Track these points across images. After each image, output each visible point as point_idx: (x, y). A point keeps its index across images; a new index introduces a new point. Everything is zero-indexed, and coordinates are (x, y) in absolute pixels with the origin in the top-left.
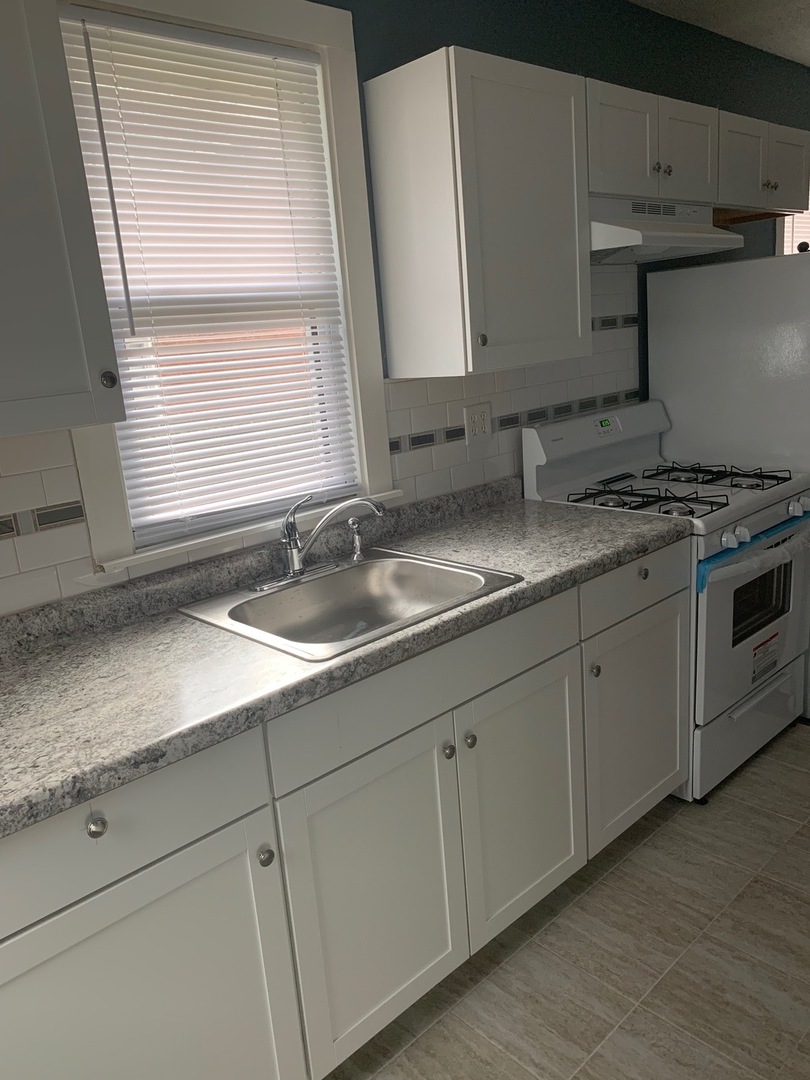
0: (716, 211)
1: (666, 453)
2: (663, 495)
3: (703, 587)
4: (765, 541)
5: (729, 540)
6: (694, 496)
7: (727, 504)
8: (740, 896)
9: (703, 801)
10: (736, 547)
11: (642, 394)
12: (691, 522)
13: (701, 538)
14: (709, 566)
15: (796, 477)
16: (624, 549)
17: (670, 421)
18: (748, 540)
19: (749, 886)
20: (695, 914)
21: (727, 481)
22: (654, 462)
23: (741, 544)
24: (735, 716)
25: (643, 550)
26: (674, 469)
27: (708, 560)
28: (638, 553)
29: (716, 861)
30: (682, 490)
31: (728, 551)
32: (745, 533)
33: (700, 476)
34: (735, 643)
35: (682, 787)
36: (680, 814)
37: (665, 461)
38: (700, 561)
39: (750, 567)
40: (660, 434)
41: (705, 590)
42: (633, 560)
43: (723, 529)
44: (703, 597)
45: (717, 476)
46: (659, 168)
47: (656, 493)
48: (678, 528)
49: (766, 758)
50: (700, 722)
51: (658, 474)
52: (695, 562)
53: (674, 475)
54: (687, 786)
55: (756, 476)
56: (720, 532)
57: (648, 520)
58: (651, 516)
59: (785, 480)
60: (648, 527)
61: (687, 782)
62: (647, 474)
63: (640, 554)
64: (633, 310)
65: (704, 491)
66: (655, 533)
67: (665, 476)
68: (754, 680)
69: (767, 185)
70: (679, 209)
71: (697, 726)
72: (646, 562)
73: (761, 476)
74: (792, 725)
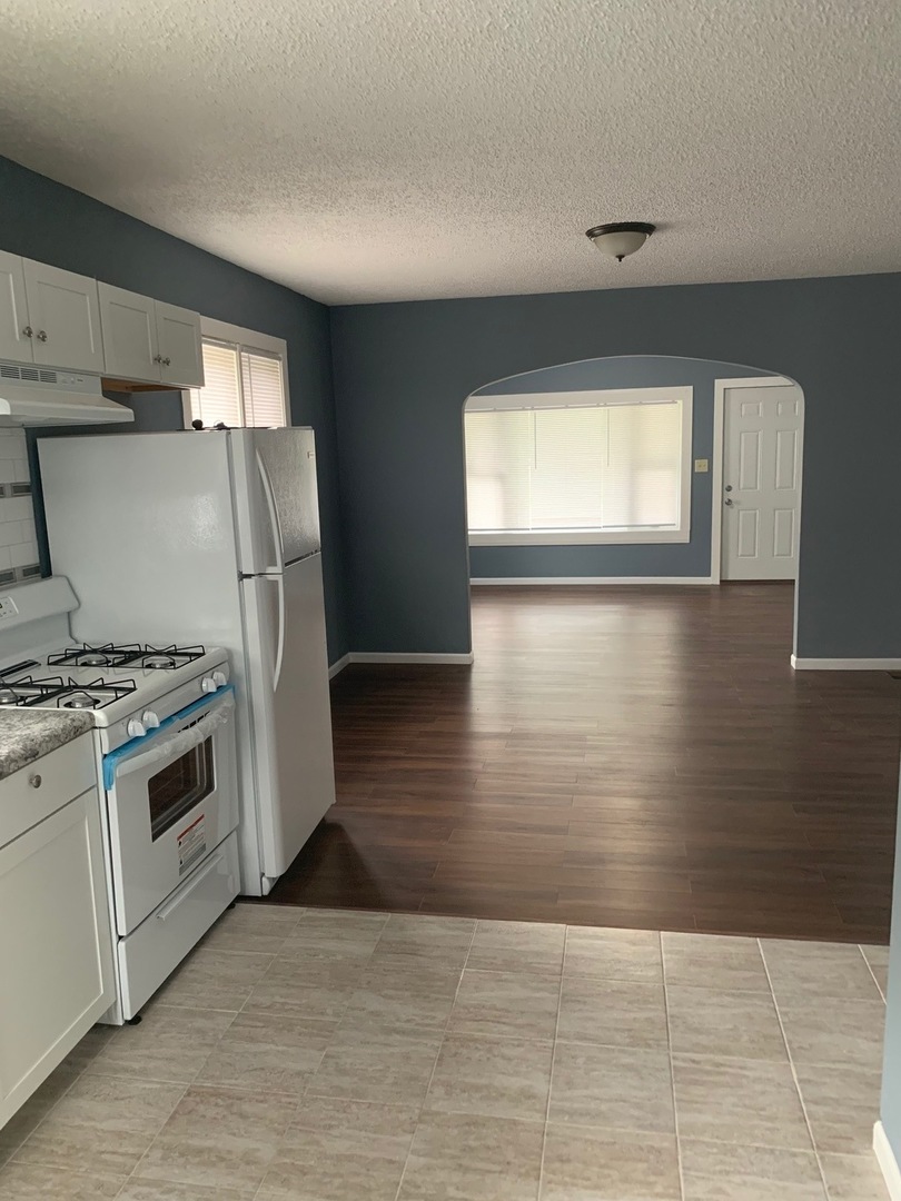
0: (105, 381)
1: (77, 635)
2: (66, 684)
3: (110, 784)
4: (178, 723)
5: (136, 729)
6: (100, 683)
7: (134, 689)
8: (172, 1118)
9: (136, 1020)
10: (143, 734)
11: (44, 569)
12: (91, 714)
13: (104, 731)
14: (115, 760)
15: (210, 652)
16: (8, 757)
17: (78, 600)
18: (157, 725)
19: (182, 1102)
20: (120, 1159)
21: (138, 663)
22: (63, 644)
23: (150, 731)
24: (163, 916)
25: (32, 754)
26: (83, 652)
27: (115, 752)
28: (26, 759)
29: (148, 1086)
30: (87, 676)
31: (137, 739)
32: (153, 719)
33: (110, 657)
34: (154, 838)
35: (111, 1011)
36: (111, 1043)
37: (77, 642)
38: (105, 756)
39: (162, 754)
40: (69, 613)
41: (114, 787)
42: (19, 768)
43: (129, 717)
44: (112, 794)
45: (129, 657)
46: (30, 333)
47: (58, 682)
48: (75, 724)
49: (203, 949)
50: (123, 932)
51: (66, 659)
52: (99, 757)
53: (81, 660)
54: (116, 1009)
55: (169, 654)
56: (125, 721)
57: (43, 717)
58: (47, 711)
59: (199, 655)
60: (40, 725)
61: (116, 1002)
62: (52, 660)
63: (29, 760)
64: (24, 477)
65: (112, 676)
66: (47, 732)
67: (73, 661)
68: (182, 870)
69: (158, 359)
70: (60, 377)
71: (120, 938)
72: (37, 767)
73: (174, 653)
74: (232, 906)
